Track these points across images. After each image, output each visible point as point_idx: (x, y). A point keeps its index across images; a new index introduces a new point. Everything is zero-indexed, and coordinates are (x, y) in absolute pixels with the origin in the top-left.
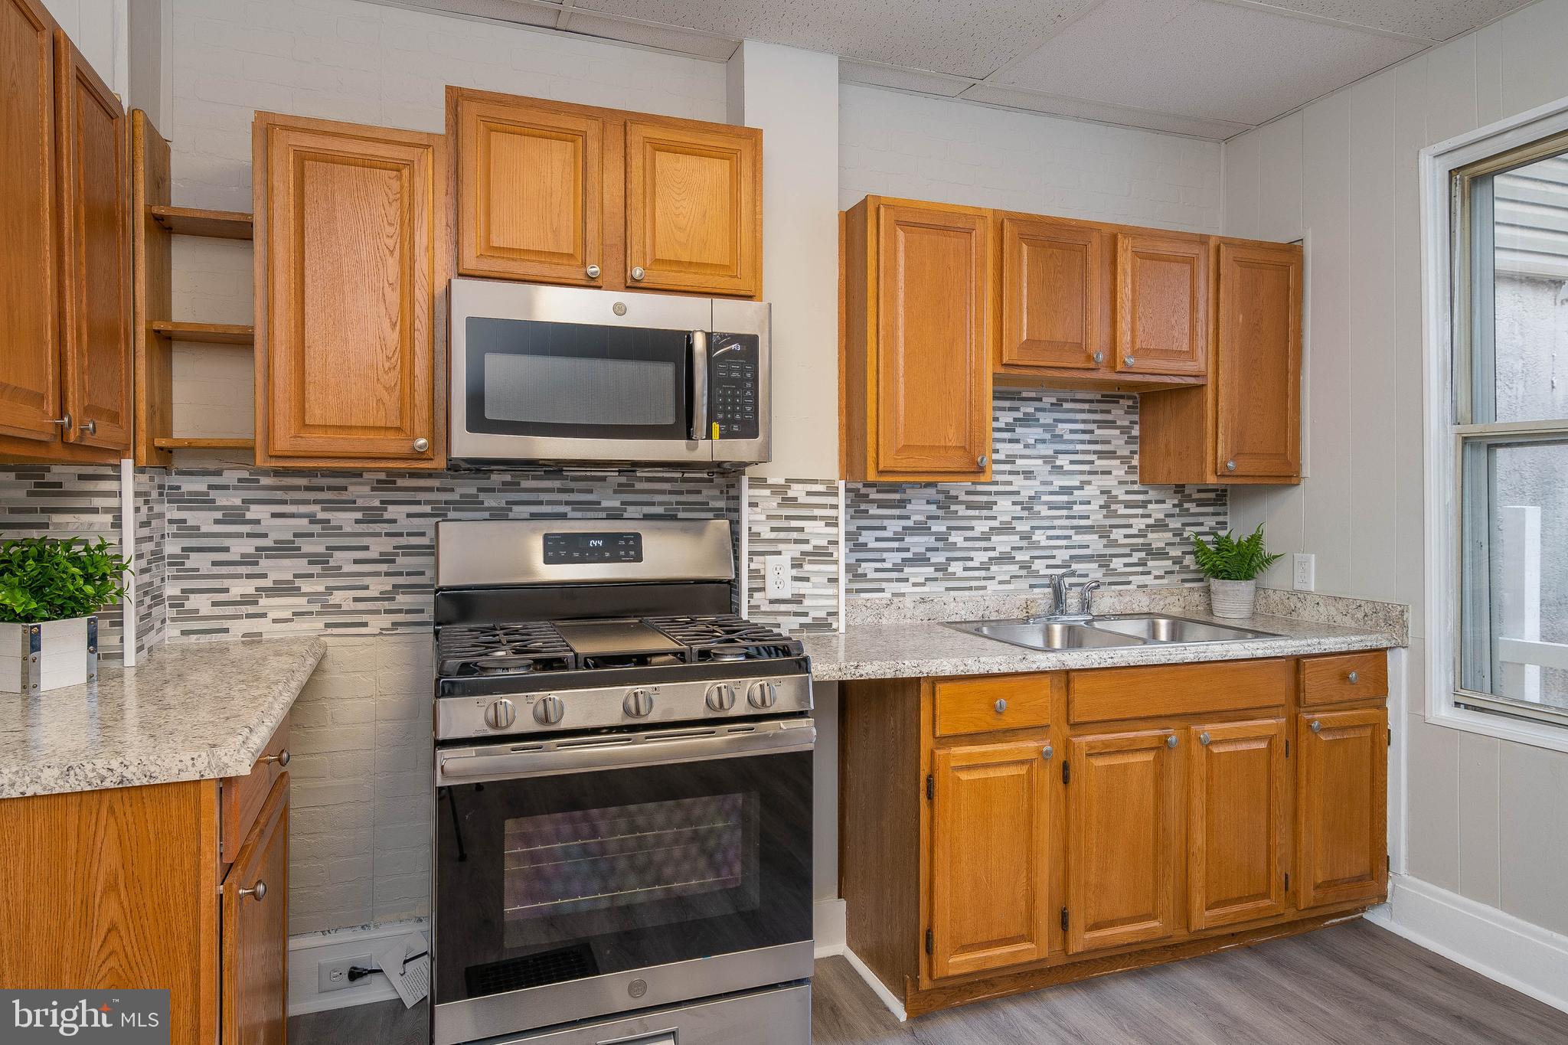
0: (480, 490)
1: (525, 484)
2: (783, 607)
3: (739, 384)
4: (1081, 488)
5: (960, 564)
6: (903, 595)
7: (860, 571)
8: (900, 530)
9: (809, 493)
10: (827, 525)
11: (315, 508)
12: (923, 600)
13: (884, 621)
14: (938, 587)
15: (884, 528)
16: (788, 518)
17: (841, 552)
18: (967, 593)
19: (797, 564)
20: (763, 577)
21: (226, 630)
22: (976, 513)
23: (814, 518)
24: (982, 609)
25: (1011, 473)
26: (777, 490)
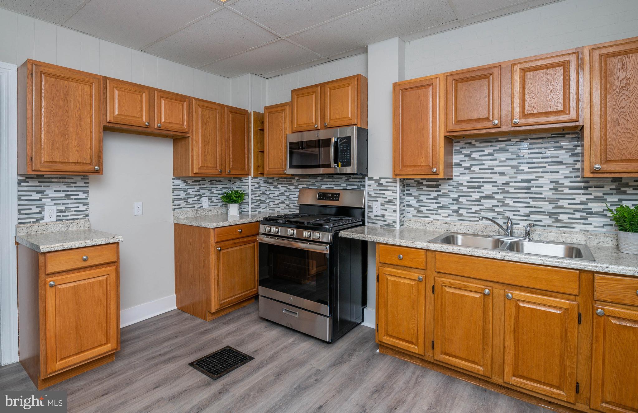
0: (316, 181)
1: (325, 180)
2: (378, 218)
3: (346, 151)
4: (536, 179)
5: (465, 210)
6: (438, 220)
7: (420, 210)
8: (437, 196)
9: (387, 182)
10: (393, 192)
11: (287, 185)
12: (446, 223)
13: (427, 228)
14: (455, 219)
15: (430, 195)
16: (380, 190)
17: (397, 202)
18: (469, 222)
19: (382, 205)
20: (372, 208)
21: (275, 210)
22: (473, 190)
23: (388, 190)
24: (473, 229)
25: (491, 173)
26: (376, 181)
